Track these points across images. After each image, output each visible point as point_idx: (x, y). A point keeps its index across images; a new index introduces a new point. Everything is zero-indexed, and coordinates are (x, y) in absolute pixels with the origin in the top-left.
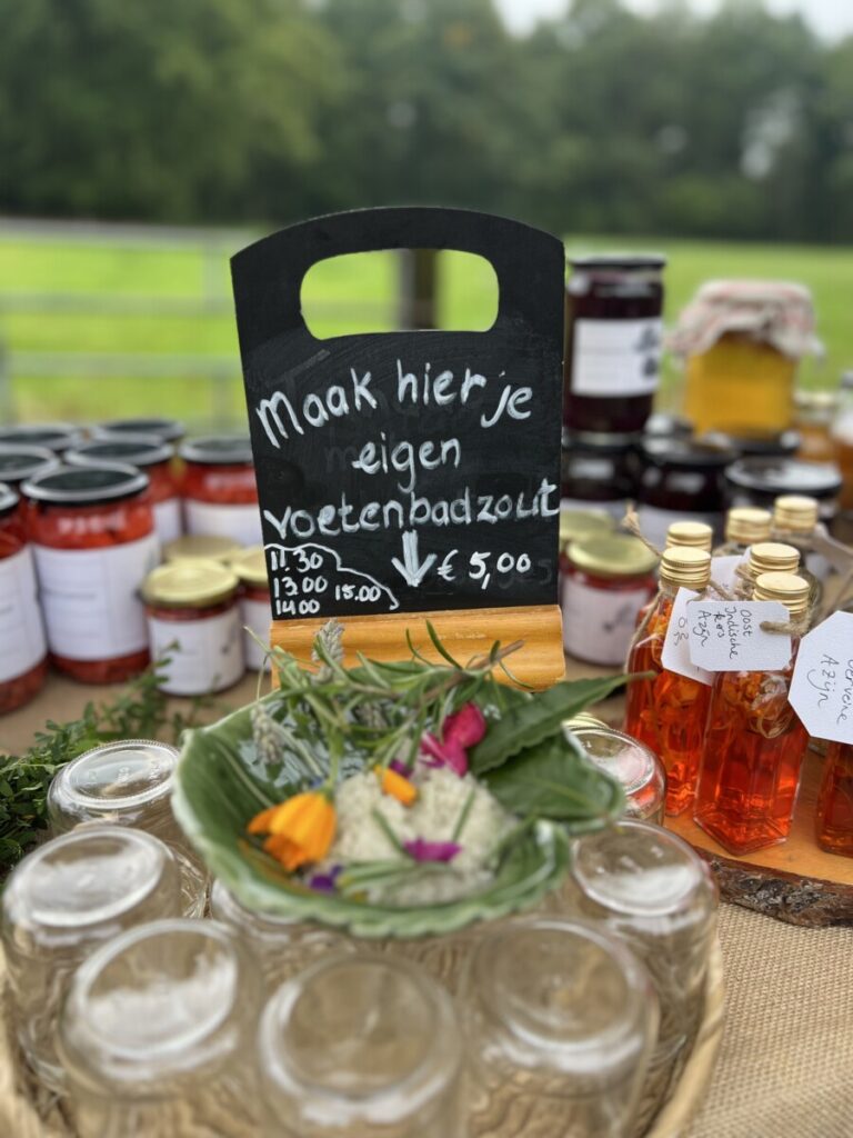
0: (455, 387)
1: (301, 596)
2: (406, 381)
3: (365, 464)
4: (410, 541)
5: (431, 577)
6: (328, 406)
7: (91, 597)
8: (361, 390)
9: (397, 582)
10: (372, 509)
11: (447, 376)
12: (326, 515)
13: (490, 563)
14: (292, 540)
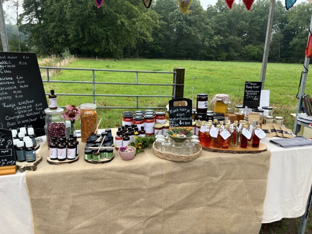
0: (184, 110)
1: (172, 125)
2: (181, 109)
3: (177, 115)
4: (180, 121)
5: (182, 124)
6: (175, 111)
7: (149, 127)
8: (177, 110)
9: (179, 124)
10: (178, 118)
11: (184, 109)
12: (174, 119)
13: (187, 123)
14: (171, 121)
